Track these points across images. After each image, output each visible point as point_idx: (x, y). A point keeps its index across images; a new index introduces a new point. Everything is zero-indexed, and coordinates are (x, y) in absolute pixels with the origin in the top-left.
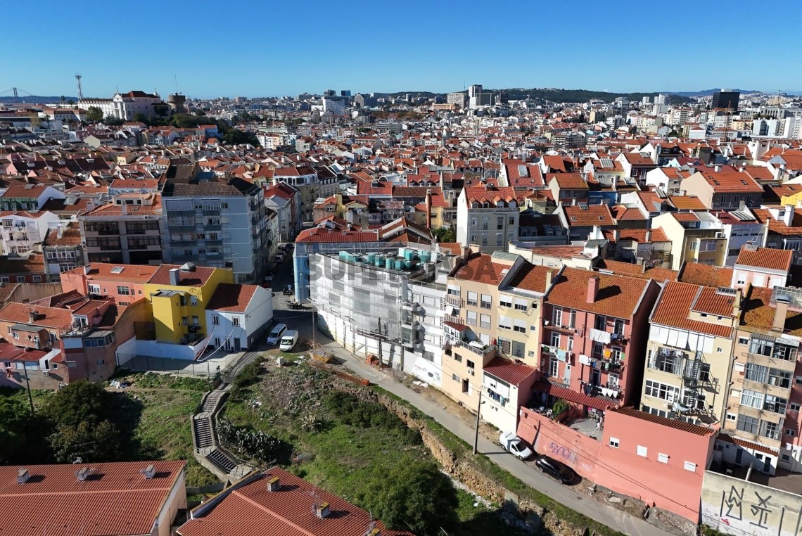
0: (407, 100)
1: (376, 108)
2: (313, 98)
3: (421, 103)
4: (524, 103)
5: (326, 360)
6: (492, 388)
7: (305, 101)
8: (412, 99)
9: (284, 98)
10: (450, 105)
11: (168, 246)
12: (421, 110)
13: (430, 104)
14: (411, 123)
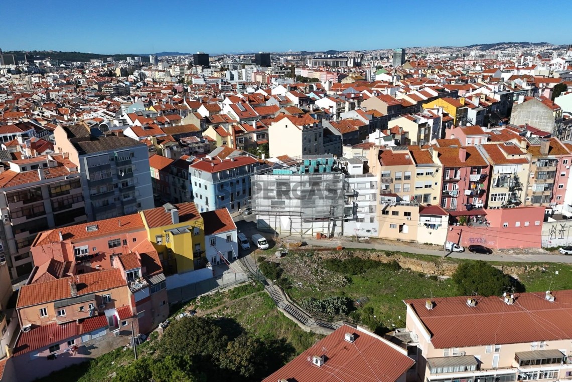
5: (300, 245)
6: (427, 223)
11: (88, 201)
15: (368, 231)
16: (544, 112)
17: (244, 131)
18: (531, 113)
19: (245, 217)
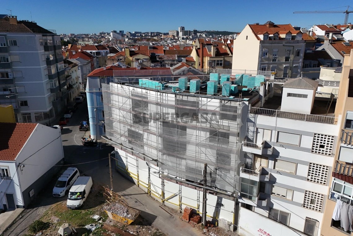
0: (150, 35)
1: (136, 38)
2: (106, 34)
3: (157, 35)
4: (204, 35)
5: (130, 221)
7: (103, 35)
8: (152, 34)
9: (92, 34)
10: (170, 36)
12: (157, 38)
13: (162, 36)
14: (154, 43)
17: (229, 54)
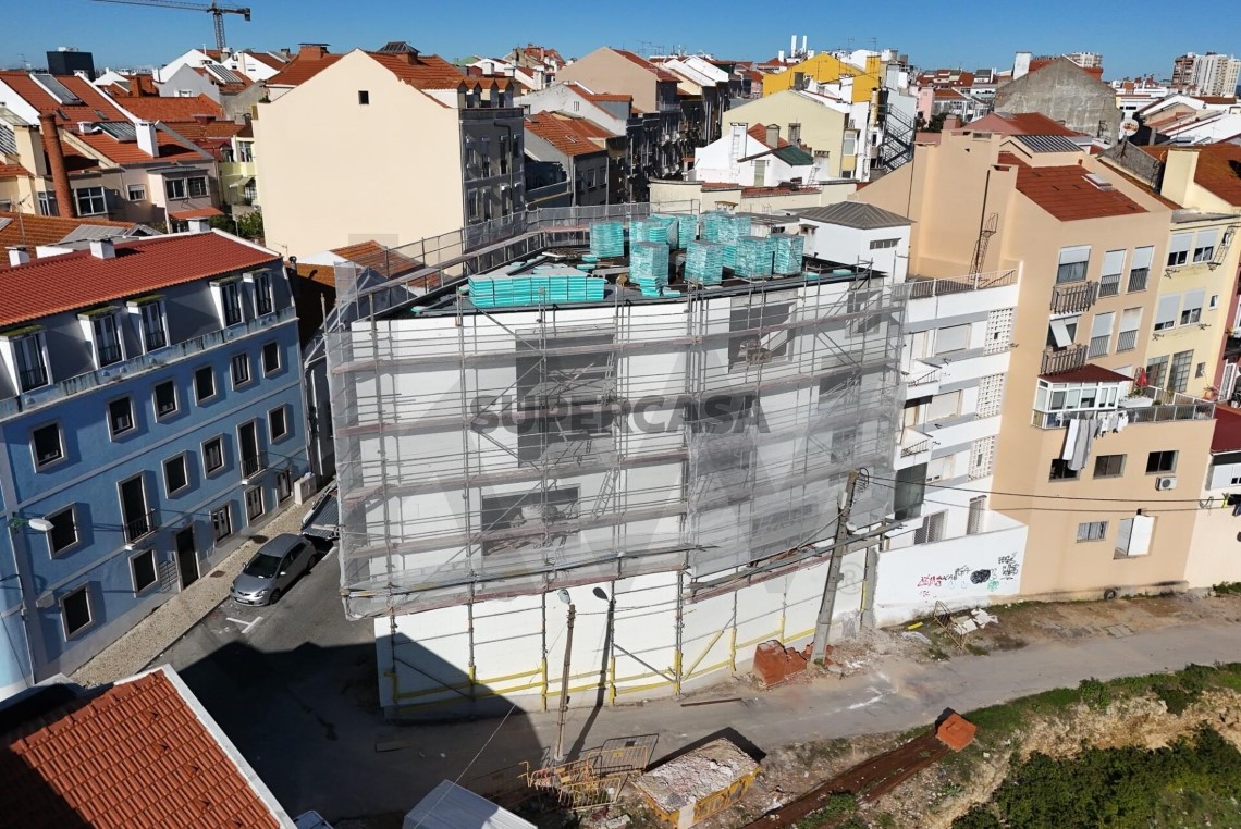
15: (981, 576)
16: (1090, 98)
17: (95, 163)
18: (1051, 105)
19: (248, 627)
